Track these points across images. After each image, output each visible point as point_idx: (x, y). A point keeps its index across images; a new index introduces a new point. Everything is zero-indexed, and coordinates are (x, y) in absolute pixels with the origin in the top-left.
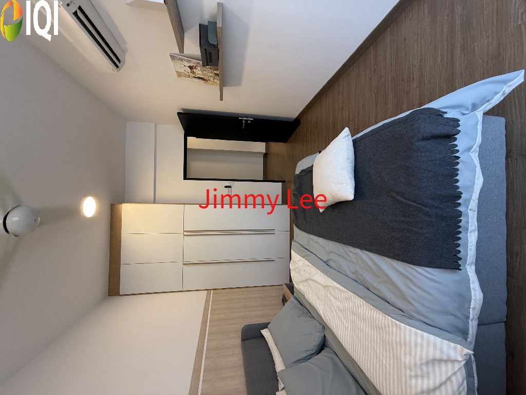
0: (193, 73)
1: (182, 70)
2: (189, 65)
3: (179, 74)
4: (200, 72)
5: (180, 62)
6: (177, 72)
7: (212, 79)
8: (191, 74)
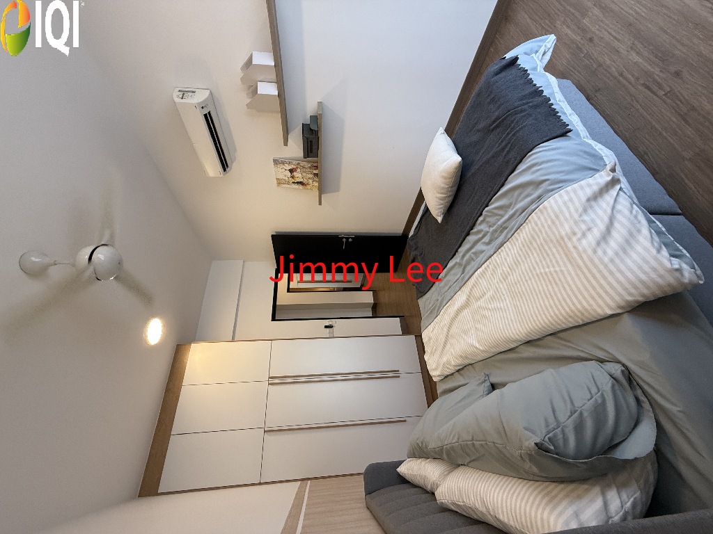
0: (293, 177)
1: (281, 177)
2: (290, 167)
3: (280, 182)
4: (300, 175)
5: (282, 166)
6: (277, 179)
7: (310, 181)
8: (291, 179)
